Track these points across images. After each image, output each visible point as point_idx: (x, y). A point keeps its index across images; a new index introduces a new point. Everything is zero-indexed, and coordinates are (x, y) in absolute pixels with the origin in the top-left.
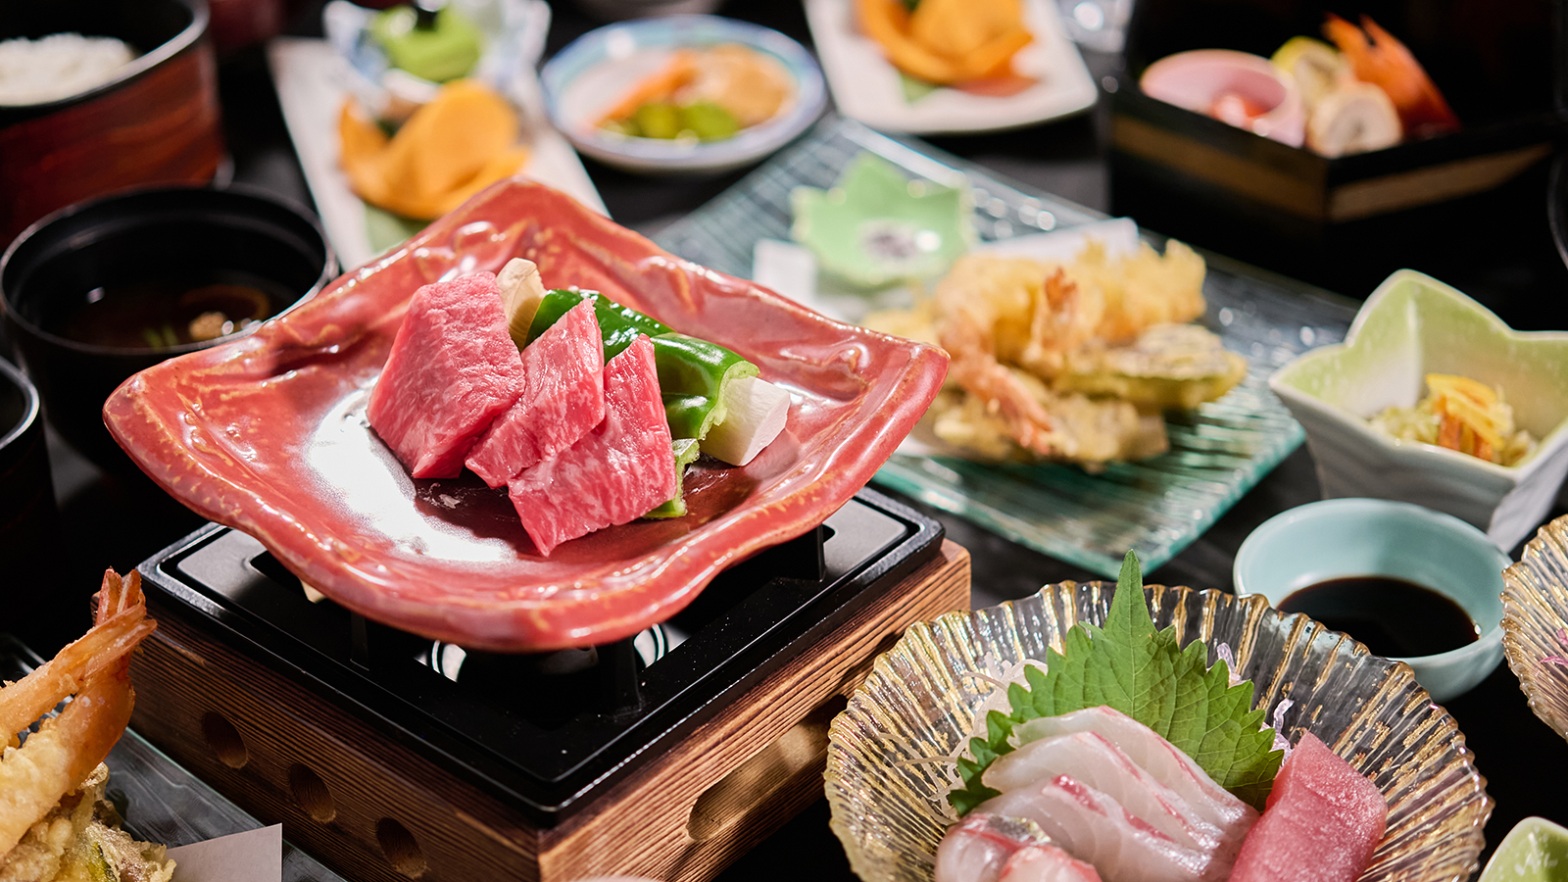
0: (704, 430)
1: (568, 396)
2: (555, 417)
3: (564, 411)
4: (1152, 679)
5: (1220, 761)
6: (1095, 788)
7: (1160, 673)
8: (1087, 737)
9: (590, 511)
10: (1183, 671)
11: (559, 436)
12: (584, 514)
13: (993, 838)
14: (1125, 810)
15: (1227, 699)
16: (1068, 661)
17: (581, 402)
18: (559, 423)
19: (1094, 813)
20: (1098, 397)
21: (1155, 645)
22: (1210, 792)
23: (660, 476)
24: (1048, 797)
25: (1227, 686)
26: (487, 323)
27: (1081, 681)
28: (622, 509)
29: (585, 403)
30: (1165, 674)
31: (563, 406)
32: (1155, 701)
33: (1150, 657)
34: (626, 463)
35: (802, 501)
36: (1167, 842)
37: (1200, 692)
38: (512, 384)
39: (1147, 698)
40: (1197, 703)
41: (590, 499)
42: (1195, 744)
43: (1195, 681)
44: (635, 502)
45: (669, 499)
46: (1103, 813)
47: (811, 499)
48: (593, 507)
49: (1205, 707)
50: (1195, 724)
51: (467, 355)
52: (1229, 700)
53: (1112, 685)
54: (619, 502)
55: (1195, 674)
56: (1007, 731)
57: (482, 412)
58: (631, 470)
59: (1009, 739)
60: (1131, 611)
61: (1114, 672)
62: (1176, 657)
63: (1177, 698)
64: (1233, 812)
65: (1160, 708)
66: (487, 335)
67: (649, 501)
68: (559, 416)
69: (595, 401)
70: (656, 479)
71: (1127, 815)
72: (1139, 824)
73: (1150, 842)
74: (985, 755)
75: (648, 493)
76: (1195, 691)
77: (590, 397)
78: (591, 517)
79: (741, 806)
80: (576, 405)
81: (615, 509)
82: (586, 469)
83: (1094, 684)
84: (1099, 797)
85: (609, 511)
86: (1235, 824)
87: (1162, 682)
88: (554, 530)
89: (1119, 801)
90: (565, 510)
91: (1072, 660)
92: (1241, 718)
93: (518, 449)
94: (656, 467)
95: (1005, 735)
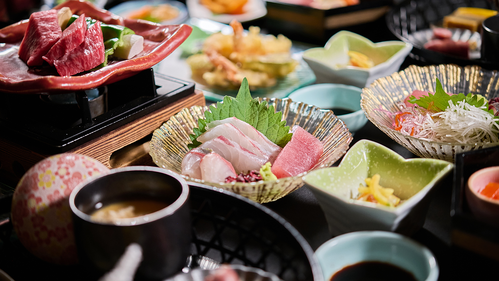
0: (115, 47)
1: (72, 35)
2: (68, 41)
3: (71, 40)
4: (251, 112)
5: (273, 136)
6: (231, 140)
7: (254, 111)
8: (228, 125)
9: (78, 67)
10: (260, 109)
11: (70, 47)
12: (76, 68)
13: (198, 154)
14: (240, 146)
15: (274, 117)
16: (224, 105)
17: (76, 37)
18: (70, 43)
19: (230, 146)
20: (256, 70)
21: (252, 103)
22: (268, 142)
23: (99, 56)
24: (216, 142)
25: (274, 113)
26: (52, 21)
27: (228, 112)
28: (88, 66)
29: (77, 37)
30: (255, 110)
31: (71, 38)
32: (252, 118)
33: (251, 107)
34: (89, 53)
35: (141, 60)
36: (253, 155)
37: (265, 115)
38: (58, 36)
39: (250, 118)
40: (265, 119)
41: (78, 63)
42: (265, 131)
43: (264, 112)
44: (92, 64)
45: (102, 63)
46: (233, 146)
47: (144, 60)
48: (79, 65)
49: (267, 120)
50: (265, 124)
51: (45, 29)
52: (275, 118)
53: (238, 113)
54: (86, 63)
55: (264, 110)
56: (205, 125)
57: (48, 43)
58: (91, 55)
59: (206, 128)
60: (245, 94)
61: (239, 110)
62: (258, 106)
63: (259, 117)
64: (275, 148)
65: (254, 120)
66: (51, 24)
67: (96, 63)
68: (70, 41)
69: (81, 36)
70: (98, 57)
71: (241, 148)
72: (245, 150)
73: (248, 154)
74: (198, 133)
75: (95, 61)
76: (264, 115)
77: (79, 35)
78: (78, 69)
79: (129, 161)
80: (75, 38)
81: (85, 66)
82: (77, 55)
83: (232, 112)
84: (232, 142)
85: (83, 66)
86: (276, 152)
87: (254, 113)
88: (67, 72)
89: (239, 144)
90: (70, 67)
91: (225, 105)
92: (279, 123)
93: (58, 52)
94: (98, 53)
95: (204, 127)
